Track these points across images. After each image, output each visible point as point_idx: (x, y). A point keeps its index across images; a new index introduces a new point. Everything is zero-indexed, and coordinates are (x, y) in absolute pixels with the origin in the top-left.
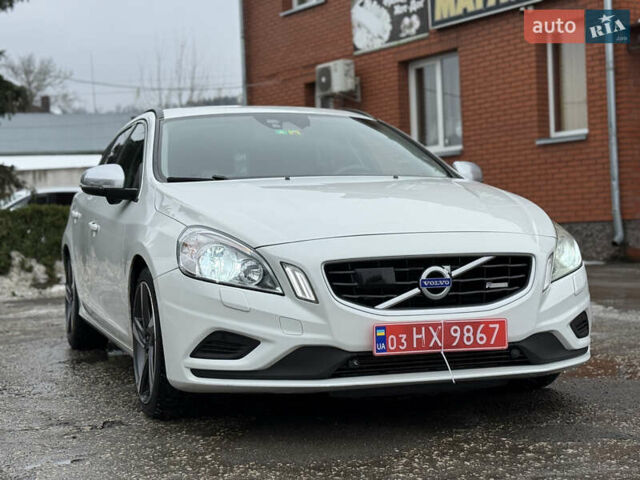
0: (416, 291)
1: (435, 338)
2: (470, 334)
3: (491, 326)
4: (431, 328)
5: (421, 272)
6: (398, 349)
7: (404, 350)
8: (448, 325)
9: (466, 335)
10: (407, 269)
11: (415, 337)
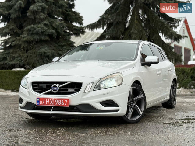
0: (50, 90)
1: (52, 102)
2: (60, 102)
3: (65, 100)
4: (51, 100)
5: (52, 85)
6: (42, 104)
7: (43, 105)
8: (55, 99)
9: (59, 102)
10: (49, 84)
11: (47, 101)
